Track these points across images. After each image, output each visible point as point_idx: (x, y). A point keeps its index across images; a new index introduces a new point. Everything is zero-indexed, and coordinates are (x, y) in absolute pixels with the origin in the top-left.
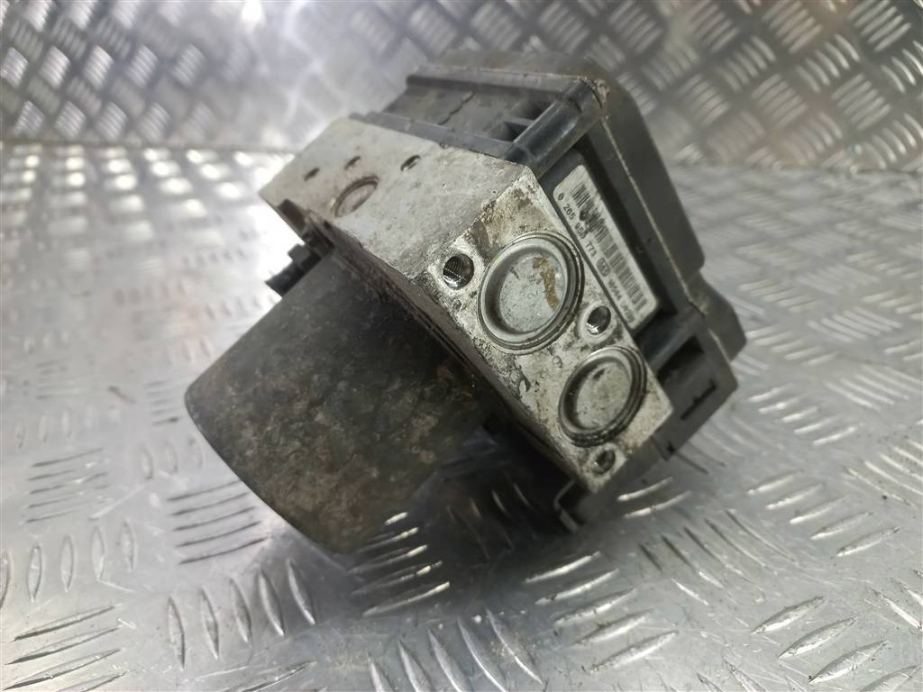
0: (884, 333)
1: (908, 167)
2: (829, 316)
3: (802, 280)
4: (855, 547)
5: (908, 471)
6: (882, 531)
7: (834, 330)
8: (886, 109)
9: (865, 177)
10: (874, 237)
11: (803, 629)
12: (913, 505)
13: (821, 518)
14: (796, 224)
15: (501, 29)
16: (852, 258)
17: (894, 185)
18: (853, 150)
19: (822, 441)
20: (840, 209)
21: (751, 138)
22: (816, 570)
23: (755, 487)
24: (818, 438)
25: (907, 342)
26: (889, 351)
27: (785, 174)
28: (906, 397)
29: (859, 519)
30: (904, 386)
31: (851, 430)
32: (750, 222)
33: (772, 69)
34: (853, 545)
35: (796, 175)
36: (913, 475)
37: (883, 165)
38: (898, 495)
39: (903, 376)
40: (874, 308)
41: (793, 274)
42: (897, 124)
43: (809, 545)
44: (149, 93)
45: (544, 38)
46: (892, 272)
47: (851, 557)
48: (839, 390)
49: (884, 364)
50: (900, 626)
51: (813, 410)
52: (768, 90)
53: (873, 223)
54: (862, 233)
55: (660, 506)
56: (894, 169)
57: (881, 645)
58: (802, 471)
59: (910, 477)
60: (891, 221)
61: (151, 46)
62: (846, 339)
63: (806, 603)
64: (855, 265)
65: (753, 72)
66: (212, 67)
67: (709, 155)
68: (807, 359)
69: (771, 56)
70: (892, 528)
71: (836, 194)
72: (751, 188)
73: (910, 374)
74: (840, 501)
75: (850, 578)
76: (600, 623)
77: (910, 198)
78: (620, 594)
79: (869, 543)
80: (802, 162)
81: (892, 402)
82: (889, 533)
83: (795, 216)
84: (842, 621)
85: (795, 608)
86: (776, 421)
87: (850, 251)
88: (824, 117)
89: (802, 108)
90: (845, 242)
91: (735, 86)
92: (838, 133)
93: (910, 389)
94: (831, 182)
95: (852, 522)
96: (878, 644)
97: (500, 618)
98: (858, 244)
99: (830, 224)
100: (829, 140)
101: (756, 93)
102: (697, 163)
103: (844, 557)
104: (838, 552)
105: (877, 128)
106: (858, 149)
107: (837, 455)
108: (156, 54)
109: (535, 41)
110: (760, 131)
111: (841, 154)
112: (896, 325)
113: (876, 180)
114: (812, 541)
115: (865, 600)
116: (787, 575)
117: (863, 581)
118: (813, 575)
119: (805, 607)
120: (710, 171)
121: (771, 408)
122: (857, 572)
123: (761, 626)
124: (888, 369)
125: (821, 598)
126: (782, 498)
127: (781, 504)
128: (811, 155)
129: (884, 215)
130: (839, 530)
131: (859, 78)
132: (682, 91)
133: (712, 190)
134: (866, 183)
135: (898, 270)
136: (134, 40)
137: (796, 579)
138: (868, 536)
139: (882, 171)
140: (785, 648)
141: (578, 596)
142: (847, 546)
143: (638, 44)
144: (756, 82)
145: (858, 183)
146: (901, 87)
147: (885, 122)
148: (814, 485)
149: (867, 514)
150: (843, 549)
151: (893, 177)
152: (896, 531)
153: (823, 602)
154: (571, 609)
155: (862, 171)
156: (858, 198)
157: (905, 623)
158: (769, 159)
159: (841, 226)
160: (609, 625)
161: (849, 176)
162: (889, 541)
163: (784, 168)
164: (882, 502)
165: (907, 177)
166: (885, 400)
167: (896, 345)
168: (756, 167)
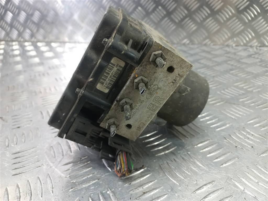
0: (240, 95)
1: (249, 45)
2: (224, 90)
3: (216, 79)
4: (226, 164)
5: (244, 138)
6: (234, 158)
7: (225, 94)
8: (243, 27)
9: (237, 48)
10: (239, 65)
11: (208, 192)
12: (244, 149)
13: (216, 155)
14: (216, 62)
15: (129, 4)
16: (231, 72)
17: (245, 50)
18: (234, 39)
19: (219, 129)
20: (229, 57)
21: (204, 36)
22: (214, 172)
23: (197, 145)
24: (217, 129)
25: (246, 98)
26: (241, 100)
27: (214, 47)
28: (245, 115)
29: (228, 154)
30: (244, 111)
31: (228, 125)
32: (202, 61)
33: (209, 16)
34: (225, 163)
35: (217, 47)
36: (245, 139)
37: (242, 44)
38: (240, 146)
39: (244, 108)
40: (237, 87)
41: (214, 77)
42: (246, 32)
43: (212, 164)
44: (25, 25)
45: (142, 7)
46: (243, 76)
47: (225, 167)
48: (225, 113)
49: (239, 105)
50: (238, 190)
51: (217, 119)
52: (209, 22)
53: (239, 61)
54: (235, 64)
55: (167, 152)
56: (245, 45)
57: (231, 196)
58: (212, 139)
59: (244, 140)
60: (244, 61)
61: (24, 11)
62: (228, 97)
63: (209, 183)
64: (232, 74)
65: (204, 17)
66: (43, 17)
67: (192, 42)
68: (216, 103)
69: (209, 12)
70: (238, 157)
71: (228, 53)
72: (204, 51)
73: (246, 108)
74: (223, 149)
75: (224, 174)
76: (144, 192)
77: (250, 54)
78: (151, 182)
79: (230, 162)
80: (219, 43)
81: (240, 116)
82: (236, 159)
83: (215, 59)
84: (220, 189)
85: (206, 185)
86: (205, 123)
87: (231, 70)
88: (225, 30)
89: (218, 27)
90: (230, 67)
91: (199, 21)
92: (229, 35)
93: (246, 112)
94: (227, 49)
95: (226, 156)
96: (230, 196)
97: (112, 191)
98: (234, 67)
99: (226, 62)
100: (226, 37)
101: (205, 23)
102: (188, 44)
103: (223, 167)
104: (221, 166)
105: (240, 33)
106: (235, 39)
107: (223, 134)
108: (26, 13)
109: (140, 8)
110: (206, 34)
111: (230, 41)
112: (243, 92)
113: (240, 48)
114: (214, 162)
115: (228, 181)
116: (204, 174)
117: (227, 175)
118: (212, 174)
119: (209, 184)
120: (192, 46)
121: (204, 119)
122: (226, 172)
123: (195, 191)
124: (240, 106)
125: (214, 181)
126: (205, 148)
127: (204, 150)
128: (221, 41)
129: (242, 59)
130: (221, 158)
131: (235, 18)
132: (183, 23)
133: (192, 52)
134: (237, 49)
135: (245, 75)
136: (19, 9)
137: (207, 175)
138: (230, 160)
139: (242, 46)
140: (202, 198)
141: (138, 183)
142: (223, 164)
143: (170, 9)
144: (205, 20)
145: (235, 49)
146: (247, 21)
147: (242, 31)
148: (215, 144)
149: (230, 153)
150: (222, 165)
151: (245, 47)
152: (238, 158)
153: (215, 182)
154: (135, 188)
155: (236, 46)
156: (235, 54)
157: (240, 189)
158: (210, 42)
159: (229, 62)
160: (147, 192)
161: (232, 47)
162: (236, 161)
163: (214, 45)
164: (235, 148)
165: (249, 47)
166: (238, 116)
167: (243, 99)
168: (205, 45)
